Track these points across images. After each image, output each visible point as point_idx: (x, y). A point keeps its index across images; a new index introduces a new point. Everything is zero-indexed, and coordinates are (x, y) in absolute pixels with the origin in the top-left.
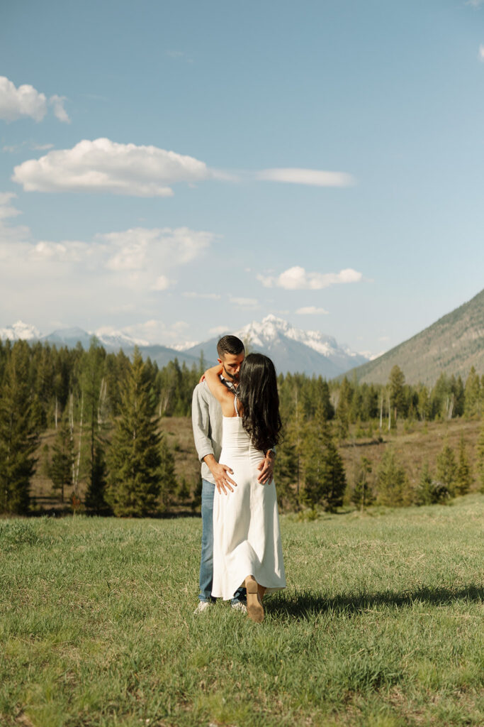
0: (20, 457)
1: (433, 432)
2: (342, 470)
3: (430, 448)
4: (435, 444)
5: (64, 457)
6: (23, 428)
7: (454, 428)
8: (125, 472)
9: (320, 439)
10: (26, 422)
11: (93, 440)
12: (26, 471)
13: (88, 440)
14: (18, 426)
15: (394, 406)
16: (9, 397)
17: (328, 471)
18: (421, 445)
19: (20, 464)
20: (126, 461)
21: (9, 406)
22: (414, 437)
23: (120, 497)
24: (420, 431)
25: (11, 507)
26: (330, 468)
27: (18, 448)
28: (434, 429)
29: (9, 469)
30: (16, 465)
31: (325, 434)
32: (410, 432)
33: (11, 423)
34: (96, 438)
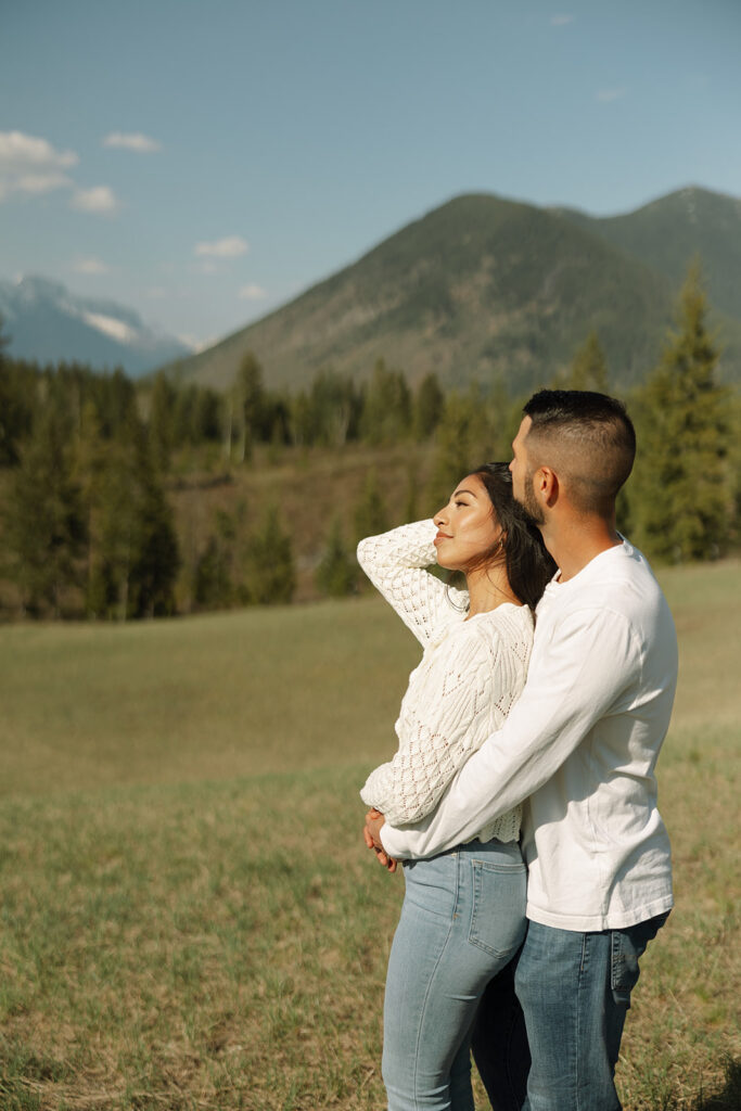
2: (173, 535)
17: (147, 535)
22: (286, 473)
24: (294, 463)
26: (150, 530)
28: (317, 461)
32: (275, 463)
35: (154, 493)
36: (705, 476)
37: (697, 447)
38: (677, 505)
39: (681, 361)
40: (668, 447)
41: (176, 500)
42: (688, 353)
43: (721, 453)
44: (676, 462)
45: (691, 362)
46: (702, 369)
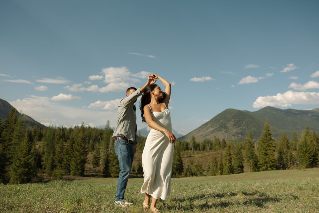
0: (82, 157)
1: (205, 154)
2: (182, 164)
3: (204, 158)
4: (206, 157)
5: (97, 158)
6: (84, 148)
7: (211, 153)
8: (116, 163)
9: (177, 154)
10: (85, 146)
11: (106, 153)
12: (84, 162)
13: (105, 152)
14: (82, 147)
15: (193, 146)
16: (80, 137)
17: (179, 164)
18: (202, 157)
19: (82, 160)
20: (116, 159)
21: (80, 141)
22: (200, 155)
23: (114, 171)
24: (201, 154)
25: (78, 173)
26: (179, 163)
27: (82, 154)
28: (205, 153)
29: (78, 161)
30: (81, 160)
31: (178, 152)
32: (198, 154)
33: (80, 146)
34: (107, 152)
35: (180, 157)
36: (272, 155)
37: (270, 150)
38: (267, 159)
39: (266, 135)
40: (264, 149)
41: (183, 159)
42: (267, 134)
43: (274, 151)
44: (266, 152)
45: (267, 135)
46: (269, 137)
